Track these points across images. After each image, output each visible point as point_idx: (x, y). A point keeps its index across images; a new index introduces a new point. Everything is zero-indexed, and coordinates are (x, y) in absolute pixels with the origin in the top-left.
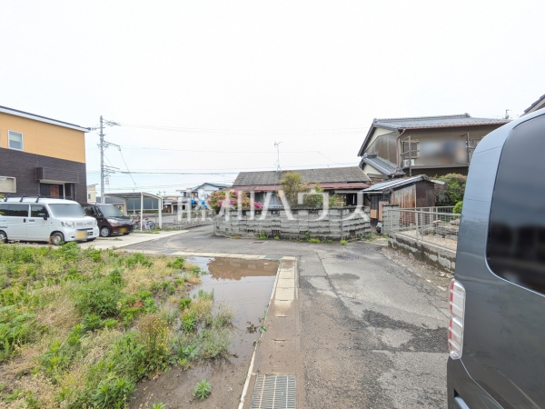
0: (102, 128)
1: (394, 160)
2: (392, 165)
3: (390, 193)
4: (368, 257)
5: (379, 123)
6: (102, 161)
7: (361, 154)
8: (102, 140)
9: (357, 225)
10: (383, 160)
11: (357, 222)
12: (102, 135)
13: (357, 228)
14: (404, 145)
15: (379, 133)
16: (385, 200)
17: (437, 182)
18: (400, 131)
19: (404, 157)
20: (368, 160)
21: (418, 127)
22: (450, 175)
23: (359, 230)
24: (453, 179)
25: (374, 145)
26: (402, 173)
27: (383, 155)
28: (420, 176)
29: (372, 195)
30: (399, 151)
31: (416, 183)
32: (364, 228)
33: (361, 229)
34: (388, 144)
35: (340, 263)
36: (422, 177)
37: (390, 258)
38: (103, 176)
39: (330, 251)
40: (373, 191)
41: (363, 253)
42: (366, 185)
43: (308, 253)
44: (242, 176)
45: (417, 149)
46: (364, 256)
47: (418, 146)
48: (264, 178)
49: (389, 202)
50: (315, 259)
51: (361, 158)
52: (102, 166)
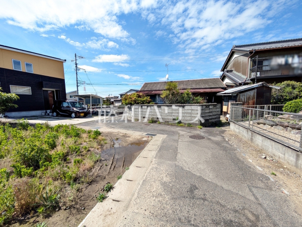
0: (76, 60)
1: (244, 73)
2: (243, 76)
3: (237, 95)
4: (212, 138)
5: (236, 48)
6: (77, 78)
7: (223, 70)
8: (76, 67)
9: (210, 116)
10: (237, 73)
11: (211, 114)
12: (76, 64)
13: (210, 118)
16: (233, 100)
17: (273, 87)
18: (251, 52)
19: (252, 71)
20: (227, 74)
22: (285, 82)
23: (211, 119)
24: (288, 85)
25: (232, 64)
26: (249, 81)
27: (238, 70)
28: (260, 83)
29: (225, 96)
30: (249, 67)
31: (257, 88)
32: (216, 118)
33: (213, 119)
34: (242, 62)
35: (190, 142)
36: (262, 84)
37: (227, 140)
38: (78, 86)
39: (188, 132)
40: (225, 93)
41: (210, 135)
42: (222, 90)
43: (174, 133)
44: (146, 85)
45: (264, 65)
46: (210, 137)
47: (264, 62)
48: (159, 86)
49: (236, 102)
50: (176, 137)
51: (222, 72)
52: (77, 81)
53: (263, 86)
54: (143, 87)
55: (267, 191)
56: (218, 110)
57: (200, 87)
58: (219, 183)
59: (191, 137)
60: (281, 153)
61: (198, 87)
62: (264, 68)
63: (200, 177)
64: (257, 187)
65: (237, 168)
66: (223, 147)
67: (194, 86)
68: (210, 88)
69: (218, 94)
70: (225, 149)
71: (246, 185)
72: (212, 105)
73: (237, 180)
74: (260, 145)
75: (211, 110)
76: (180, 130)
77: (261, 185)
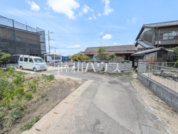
0: (49, 34)
1: (150, 42)
2: (149, 44)
3: (144, 56)
4: (123, 84)
5: (146, 26)
6: (49, 45)
7: (137, 40)
9: (125, 69)
10: (146, 42)
11: (125, 67)
12: (49, 37)
14: (156, 34)
15: (145, 30)
16: (141, 59)
17: (169, 50)
18: (155, 28)
19: (155, 40)
20: (139, 42)
21: (165, 25)
23: (125, 71)
25: (143, 36)
26: (154, 47)
27: (146, 40)
29: (136, 56)
30: (154, 37)
31: (158, 51)
32: (129, 70)
33: (127, 70)
34: (149, 35)
35: (108, 86)
36: (161, 48)
37: (133, 85)
38: (49, 49)
39: (109, 79)
40: (136, 54)
41: (122, 82)
42: (135, 52)
43: (99, 79)
44: (88, 49)
45: (164, 36)
46: (122, 83)
47: (164, 34)
48: (95, 49)
49: (143, 60)
50: (99, 82)
51: (136, 41)
52: (49, 46)
53: (162, 50)
54: (86, 50)
55: (153, 129)
56: (130, 65)
57: (121, 50)
58: (118, 120)
59: (109, 82)
60: (169, 98)
61: (119, 50)
62: (164, 38)
63: (105, 114)
64: (146, 125)
65: (134, 108)
66: (129, 90)
67: (117, 50)
68: (127, 51)
69: (132, 55)
70: (130, 92)
71: (137, 123)
72: (126, 62)
73: (132, 117)
74: (155, 90)
75: (125, 65)
76: (104, 77)
77: (150, 123)
